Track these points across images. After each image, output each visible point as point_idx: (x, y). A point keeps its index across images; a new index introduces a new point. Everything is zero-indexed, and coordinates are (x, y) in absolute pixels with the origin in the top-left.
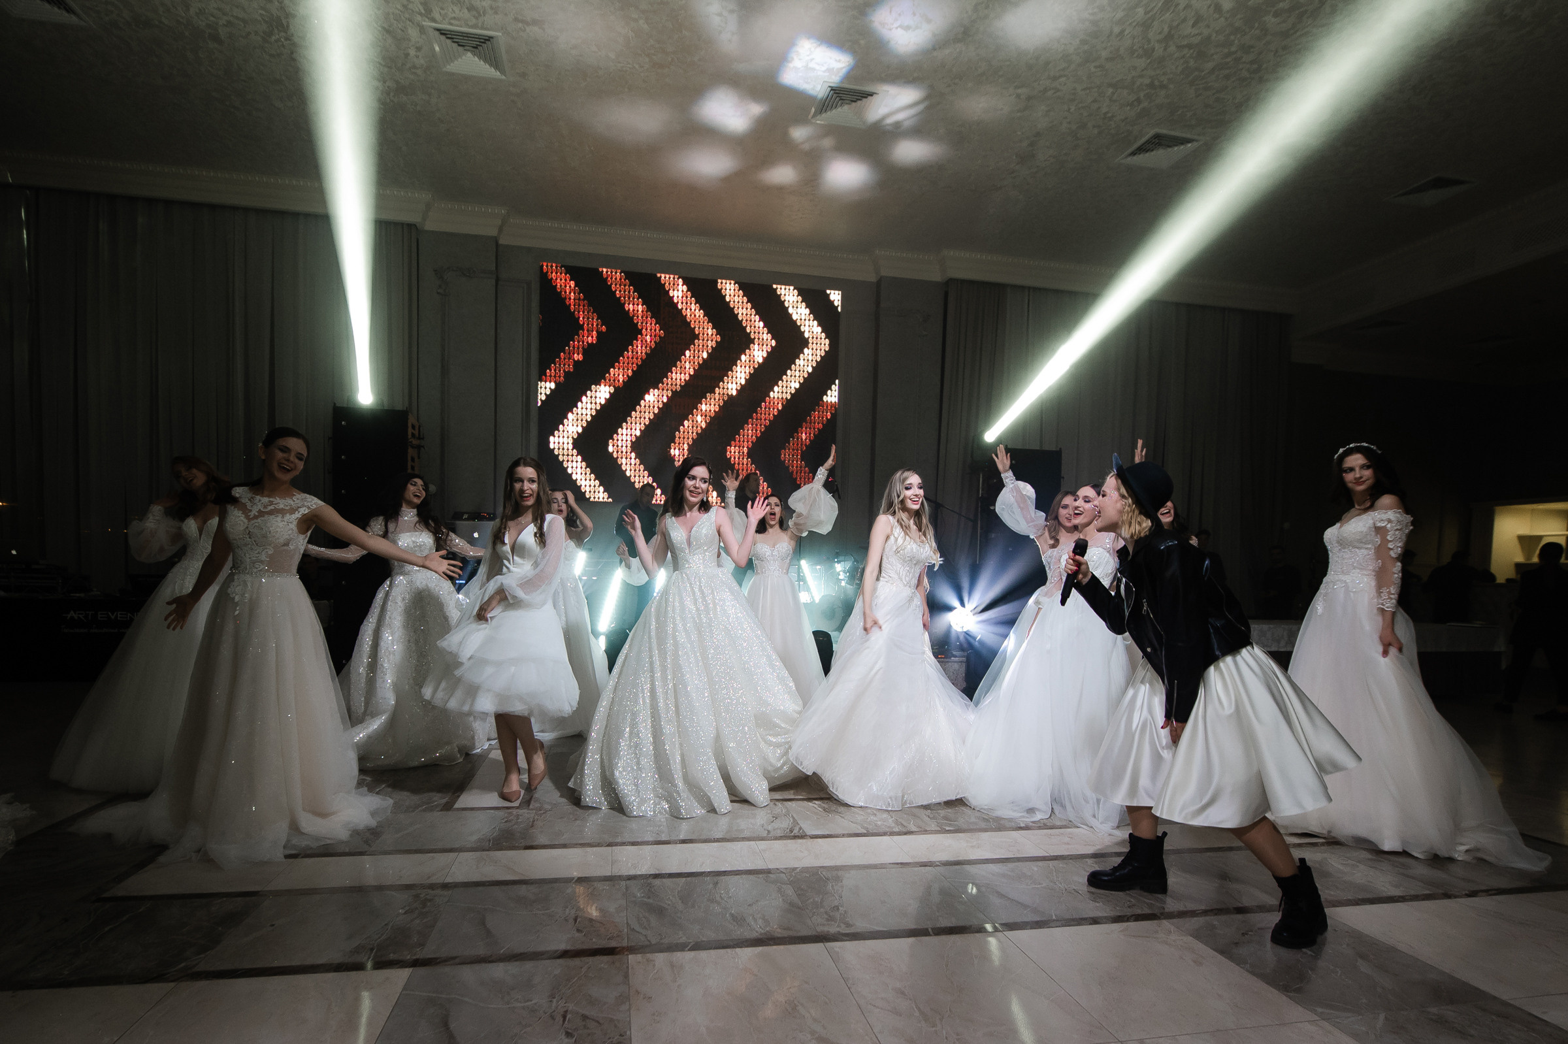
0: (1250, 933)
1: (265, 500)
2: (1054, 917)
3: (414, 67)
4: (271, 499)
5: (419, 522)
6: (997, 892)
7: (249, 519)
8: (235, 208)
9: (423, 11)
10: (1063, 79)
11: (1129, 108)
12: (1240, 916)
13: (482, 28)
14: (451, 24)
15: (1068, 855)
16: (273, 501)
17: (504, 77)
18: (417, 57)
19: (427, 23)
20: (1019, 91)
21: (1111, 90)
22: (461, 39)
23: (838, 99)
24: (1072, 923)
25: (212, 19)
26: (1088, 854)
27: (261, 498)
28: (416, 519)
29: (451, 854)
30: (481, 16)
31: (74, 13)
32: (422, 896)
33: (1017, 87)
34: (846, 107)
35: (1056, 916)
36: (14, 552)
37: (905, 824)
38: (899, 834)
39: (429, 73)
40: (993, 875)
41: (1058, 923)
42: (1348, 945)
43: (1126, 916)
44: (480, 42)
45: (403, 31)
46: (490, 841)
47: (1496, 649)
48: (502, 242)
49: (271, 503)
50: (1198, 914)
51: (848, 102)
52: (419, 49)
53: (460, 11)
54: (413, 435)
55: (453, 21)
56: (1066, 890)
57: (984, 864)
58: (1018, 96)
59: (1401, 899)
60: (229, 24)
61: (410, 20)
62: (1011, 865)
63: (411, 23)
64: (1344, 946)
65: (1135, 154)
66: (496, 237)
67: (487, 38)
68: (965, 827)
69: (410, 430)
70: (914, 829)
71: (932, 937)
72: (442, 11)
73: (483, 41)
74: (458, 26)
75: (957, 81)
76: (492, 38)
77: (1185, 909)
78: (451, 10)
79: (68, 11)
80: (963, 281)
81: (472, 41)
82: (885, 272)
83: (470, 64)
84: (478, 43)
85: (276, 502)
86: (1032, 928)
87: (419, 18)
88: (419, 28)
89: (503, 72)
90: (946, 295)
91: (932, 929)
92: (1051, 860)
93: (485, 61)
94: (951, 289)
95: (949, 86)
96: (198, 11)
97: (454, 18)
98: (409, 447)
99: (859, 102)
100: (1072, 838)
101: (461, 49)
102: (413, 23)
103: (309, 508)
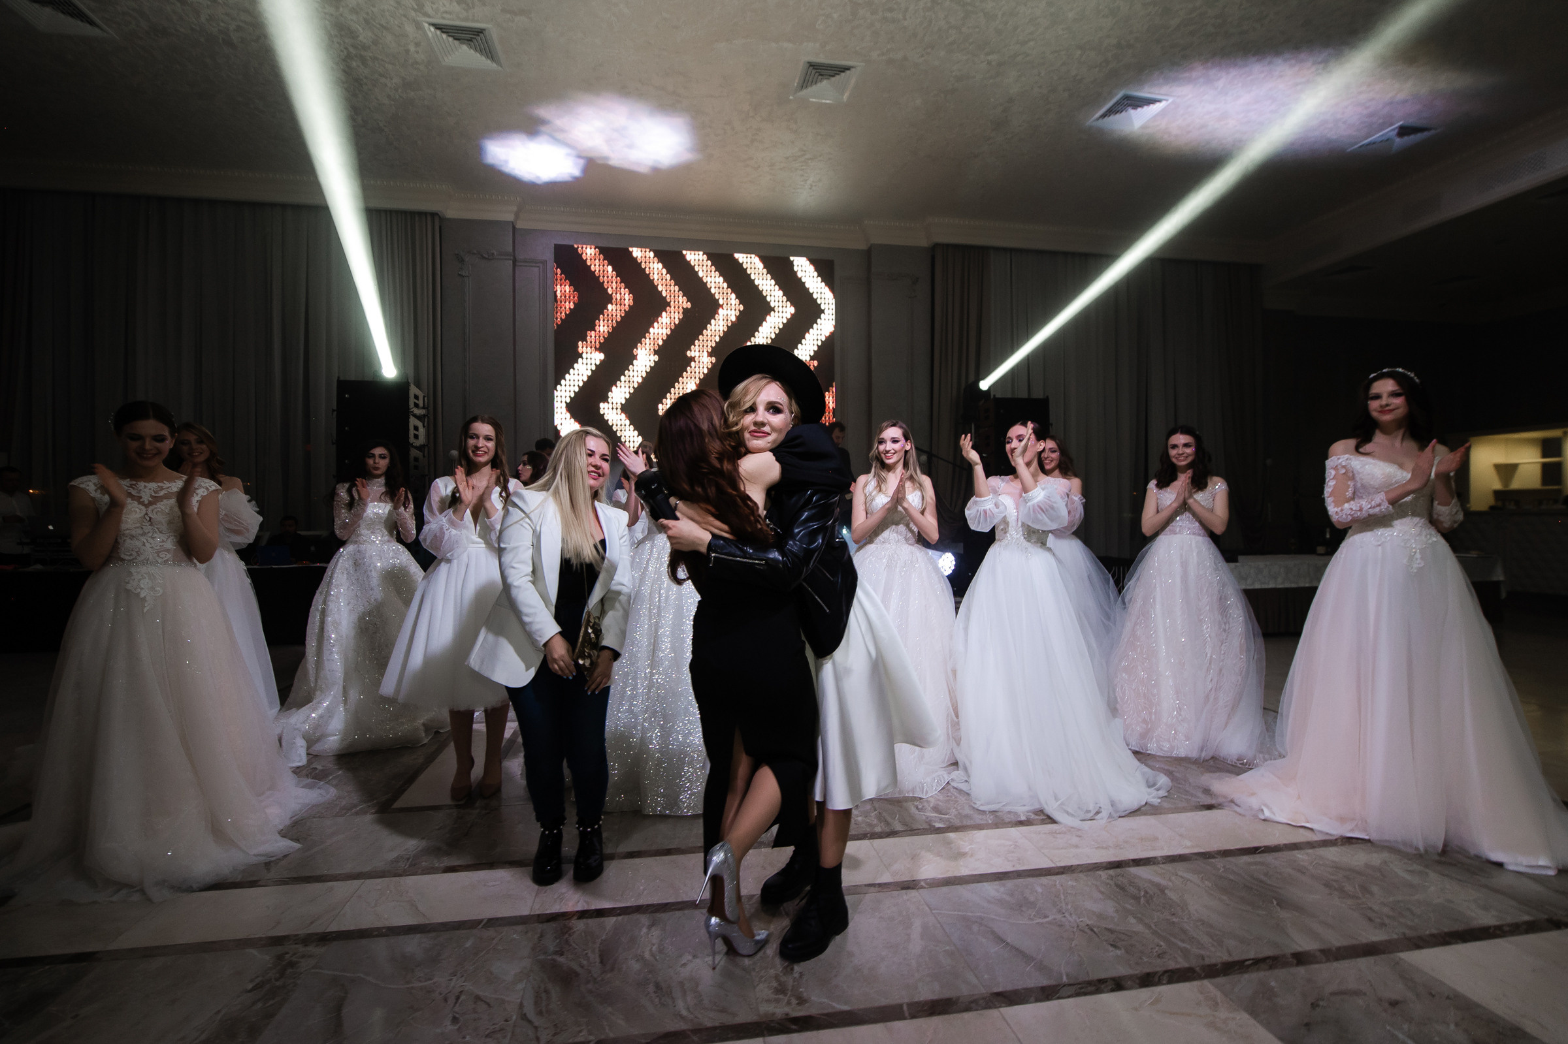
0: (1321, 1003)
1: (153, 485)
2: (1065, 979)
3: (417, 63)
4: (159, 484)
5: (386, 493)
6: (993, 933)
7: (146, 506)
8: (273, 205)
9: (416, 7)
10: (1032, 43)
11: (1097, 69)
12: (1301, 970)
13: (473, 21)
14: (443, 18)
15: (1078, 865)
16: (162, 487)
17: (500, 68)
18: (417, 52)
19: (421, 18)
20: (990, 57)
21: (1079, 52)
22: (456, 33)
23: (817, 74)
24: (1090, 989)
25: (222, 24)
26: (1101, 863)
27: (146, 484)
28: (383, 489)
29: (355, 882)
30: (471, 8)
31: (97, 26)
32: (287, 956)
33: (987, 54)
34: (825, 82)
35: (1067, 975)
36: (51, 527)
37: (889, 819)
38: (880, 836)
39: (430, 68)
40: (989, 902)
41: (1072, 990)
42: (1457, 1025)
43: (1156, 973)
44: (474, 35)
45: (400, 27)
46: (408, 859)
47: (1495, 579)
48: (519, 225)
49: (162, 489)
50: (1249, 966)
51: (827, 77)
52: (417, 44)
53: (450, 4)
54: (416, 405)
55: (445, 15)
56: (1078, 926)
57: (978, 882)
58: (989, 63)
59: (1498, 932)
60: (239, 29)
61: (405, 16)
62: (1010, 884)
63: (406, 20)
64: (1452, 1027)
65: (1105, 116)
66: (512, 222)
67: (480, 30)
68: (957, 823)
69: (412, 401)
70: (898, 827)
71: (906, 1021)
72: (433, 6)
73: (476, 33)
74: (449, 19)
75: (929, 50)
76: (484, 30)
77: (1230, 959)
78: (441, 4)
79: (90, 24)
80: (948, 246)
81: (466, 34)
82: (878, 239)
83: (464, 56)
84: (472, 36)
85: (165, 486)
86: (1038, 1000)
87: (413, 14)
88: (414, 23)
89: (499, 64)
90: (933, 258)
91: (910, 1005)
92: (1058, 874)
93: (481, 52)
94: (937, 254)
95: (922, 56)
96: (208, 18)
97: (446, 12)
98: (411, 416)
99: (838, 77)
100: (1080, 837)
101: (456, 42)
102: (408, 19)
103: (207, 489)
